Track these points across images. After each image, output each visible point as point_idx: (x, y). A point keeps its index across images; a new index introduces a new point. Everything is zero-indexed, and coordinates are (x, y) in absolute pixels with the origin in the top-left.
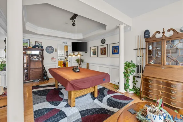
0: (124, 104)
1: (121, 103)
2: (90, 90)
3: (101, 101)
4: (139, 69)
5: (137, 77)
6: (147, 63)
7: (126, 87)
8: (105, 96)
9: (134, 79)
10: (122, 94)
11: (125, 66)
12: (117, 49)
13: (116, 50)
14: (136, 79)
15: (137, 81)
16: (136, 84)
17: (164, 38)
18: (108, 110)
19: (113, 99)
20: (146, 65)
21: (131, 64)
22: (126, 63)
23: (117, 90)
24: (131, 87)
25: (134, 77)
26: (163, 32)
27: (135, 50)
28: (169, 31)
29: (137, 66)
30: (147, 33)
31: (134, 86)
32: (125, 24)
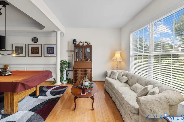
0: (64, 91)
1: (62, 91)
2: (32, 90)
3: (46, 95)
4: (70, 65)
5: (69, 71)
6: (75, 60)
7: (62, 80)
8: (46, 92)
9: (67, 73)
10: (60, 85)
11: (61, 63)
12: (52, 49)
13: (51, 51)
14: (68, 72)
15: (68, 74)
16: (68, 76)
17: (83, 46)
18: (55, 98)
19: (55, 91)
20: (75, 62)
21: (65, 61)
22: (61, 61)
23: (55, 85)
24: (65, 79)
25: (67, 71)
26: (83, 43)
27: (67, 52)
28: (85, 42)
29: (69, 63)
30: (75, 41)
31: (67, 78)
32: (61, 31)
